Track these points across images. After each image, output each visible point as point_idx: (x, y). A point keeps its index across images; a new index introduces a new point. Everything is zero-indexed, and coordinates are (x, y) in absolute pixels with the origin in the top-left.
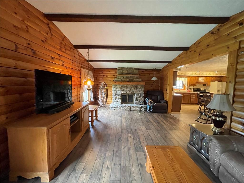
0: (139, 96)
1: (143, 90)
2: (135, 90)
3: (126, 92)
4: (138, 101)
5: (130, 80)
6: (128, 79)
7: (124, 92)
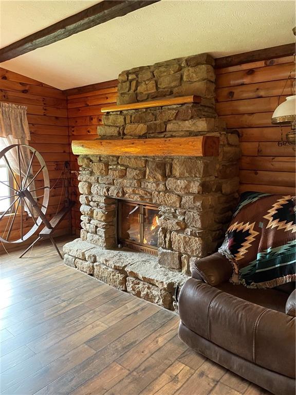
0: (174, 222)
1: (195, 187)
2: (158, 185)
3: (120, 195)
4: (170, 248)
5: (149, 128)
6: (141, 125)
7: (113, 192)
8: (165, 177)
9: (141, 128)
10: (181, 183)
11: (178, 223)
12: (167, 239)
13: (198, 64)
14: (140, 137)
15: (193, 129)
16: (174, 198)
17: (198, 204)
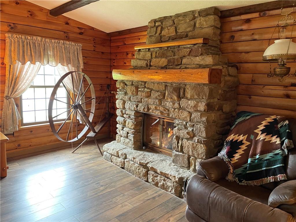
4: (182, 151)
5: (169, 61)
7: (141, 108)
8: (179, 98)
9: (163, 62)
10: (192, 103)
11: (188, 133)
12: (180, 145)
13: (207, 15)
14: (162, 68)
15: (202, 63)
16: (185, 114)
17: (204, 119)
